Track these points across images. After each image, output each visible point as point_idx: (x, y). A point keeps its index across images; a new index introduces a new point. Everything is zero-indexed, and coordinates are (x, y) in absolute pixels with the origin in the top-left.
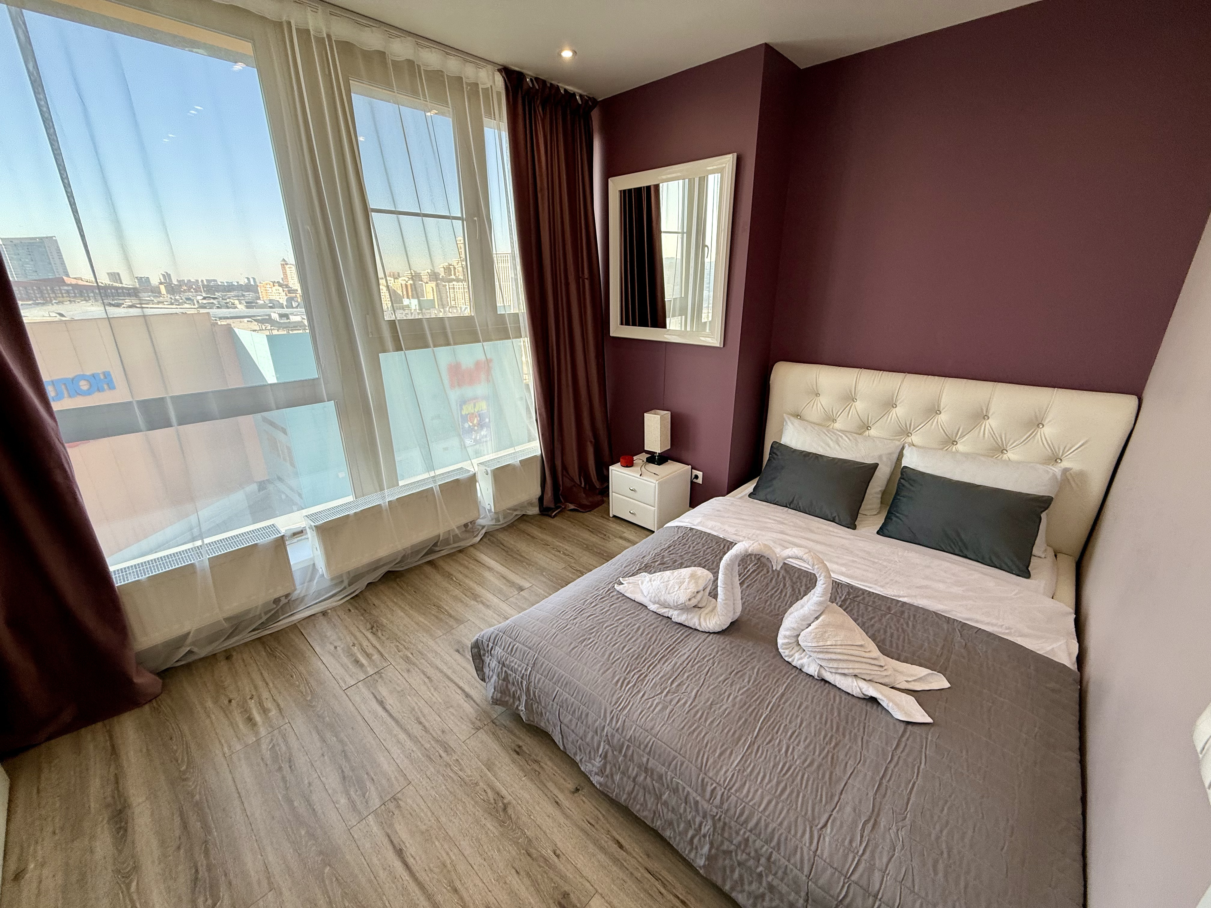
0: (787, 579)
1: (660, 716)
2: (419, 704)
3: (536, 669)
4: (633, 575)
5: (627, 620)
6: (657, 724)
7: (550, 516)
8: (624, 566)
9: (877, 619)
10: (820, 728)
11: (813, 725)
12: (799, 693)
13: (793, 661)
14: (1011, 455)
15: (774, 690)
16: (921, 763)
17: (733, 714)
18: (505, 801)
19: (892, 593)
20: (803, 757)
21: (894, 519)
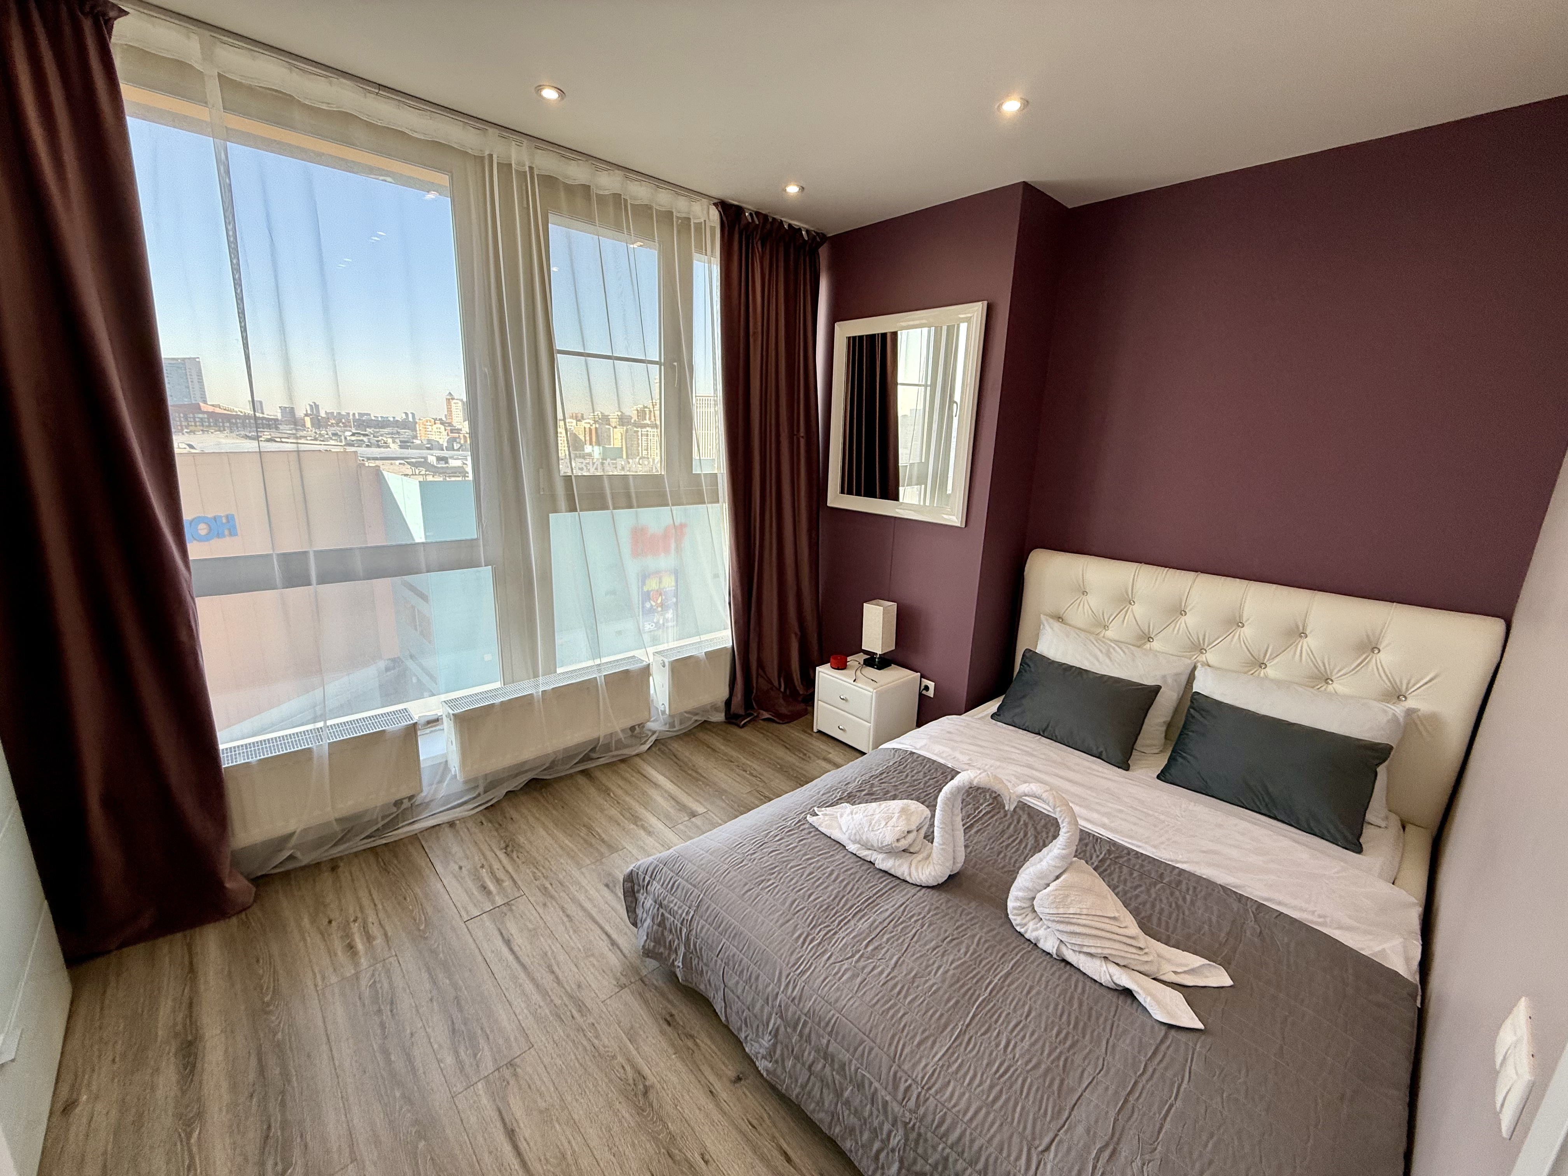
0: (1030, 826)
1: (848, 986)
2: (553, 947)
3: (699, 913)
4: (831, 805)
5: (818, 861)
6: (843, 997)
7: (738, 726)
8: (821, 793)
9: (1143, 888)
10: (1053, 1022)
11: (1044, 1018)
12: (1029, 974)
13: (1026, 932)
14: (1337, 686)
15: (999, 966)
16: (1182, 1082)
17: (941, 992)
18: (647, 1084)
19: (1168, 857)
20: (1027, 1057)
21: (1180, 760)
